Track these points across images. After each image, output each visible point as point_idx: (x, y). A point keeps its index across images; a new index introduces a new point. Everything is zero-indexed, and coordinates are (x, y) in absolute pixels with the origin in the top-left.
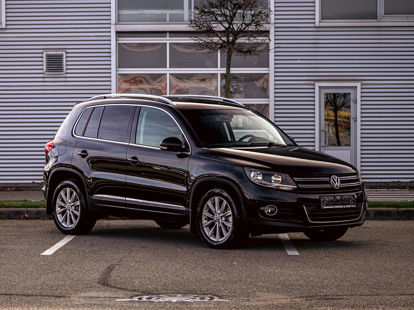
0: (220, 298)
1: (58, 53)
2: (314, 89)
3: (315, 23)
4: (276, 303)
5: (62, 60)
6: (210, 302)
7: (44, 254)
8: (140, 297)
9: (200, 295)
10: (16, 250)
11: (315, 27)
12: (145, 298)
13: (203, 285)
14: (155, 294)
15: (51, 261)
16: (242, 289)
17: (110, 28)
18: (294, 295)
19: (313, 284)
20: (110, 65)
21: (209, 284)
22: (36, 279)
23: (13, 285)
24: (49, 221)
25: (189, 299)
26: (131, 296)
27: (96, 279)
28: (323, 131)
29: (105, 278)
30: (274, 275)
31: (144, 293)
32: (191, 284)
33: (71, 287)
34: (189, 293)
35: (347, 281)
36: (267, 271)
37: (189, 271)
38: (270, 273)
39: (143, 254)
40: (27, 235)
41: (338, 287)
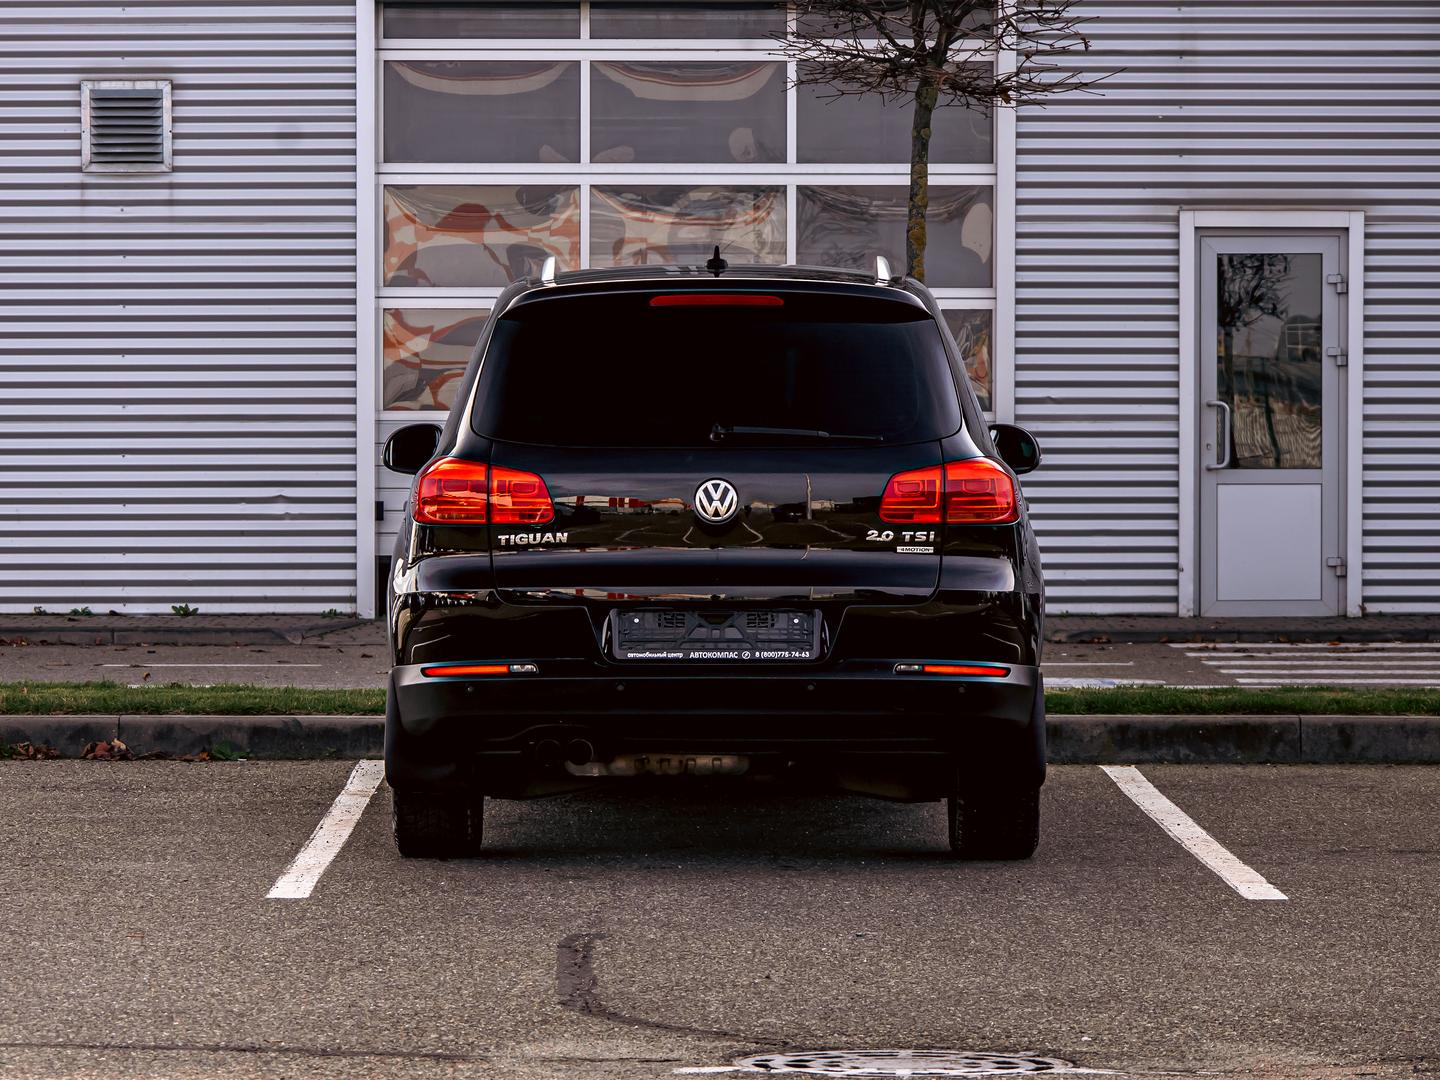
0: (1073, 1062)
1: (140, 86)
2: (1176, 236)
5: (158, 114)
7: (277, 893)
8: (758, 1058)
9: (987, 1050)
10: (159, 880)
12: (780, 1063)
13: (978, 1014)
14: (810, 1049)
15: (324, 921)
16: (1141, 1029)
18: (1356, 1052)
19: (1409, 1009)
20: (353, 135)
21: (1001, 1012)
22: (310, 989)
23: (241, 1015)
24: (216, 767)
25: (952, 1066)
26: (722, 1057)
27: (546, 991)
28: (1209, 406)
29: (579, 987)
30: (1235, 976)
31: (767, 1046)
32: (928, 1010)
33: (467, 1021)
34: (939, 1045)
36: (1199, 960)
37: (890, 959)
38: (1215, 969)
39: (668, 894)
40: (159, 822)
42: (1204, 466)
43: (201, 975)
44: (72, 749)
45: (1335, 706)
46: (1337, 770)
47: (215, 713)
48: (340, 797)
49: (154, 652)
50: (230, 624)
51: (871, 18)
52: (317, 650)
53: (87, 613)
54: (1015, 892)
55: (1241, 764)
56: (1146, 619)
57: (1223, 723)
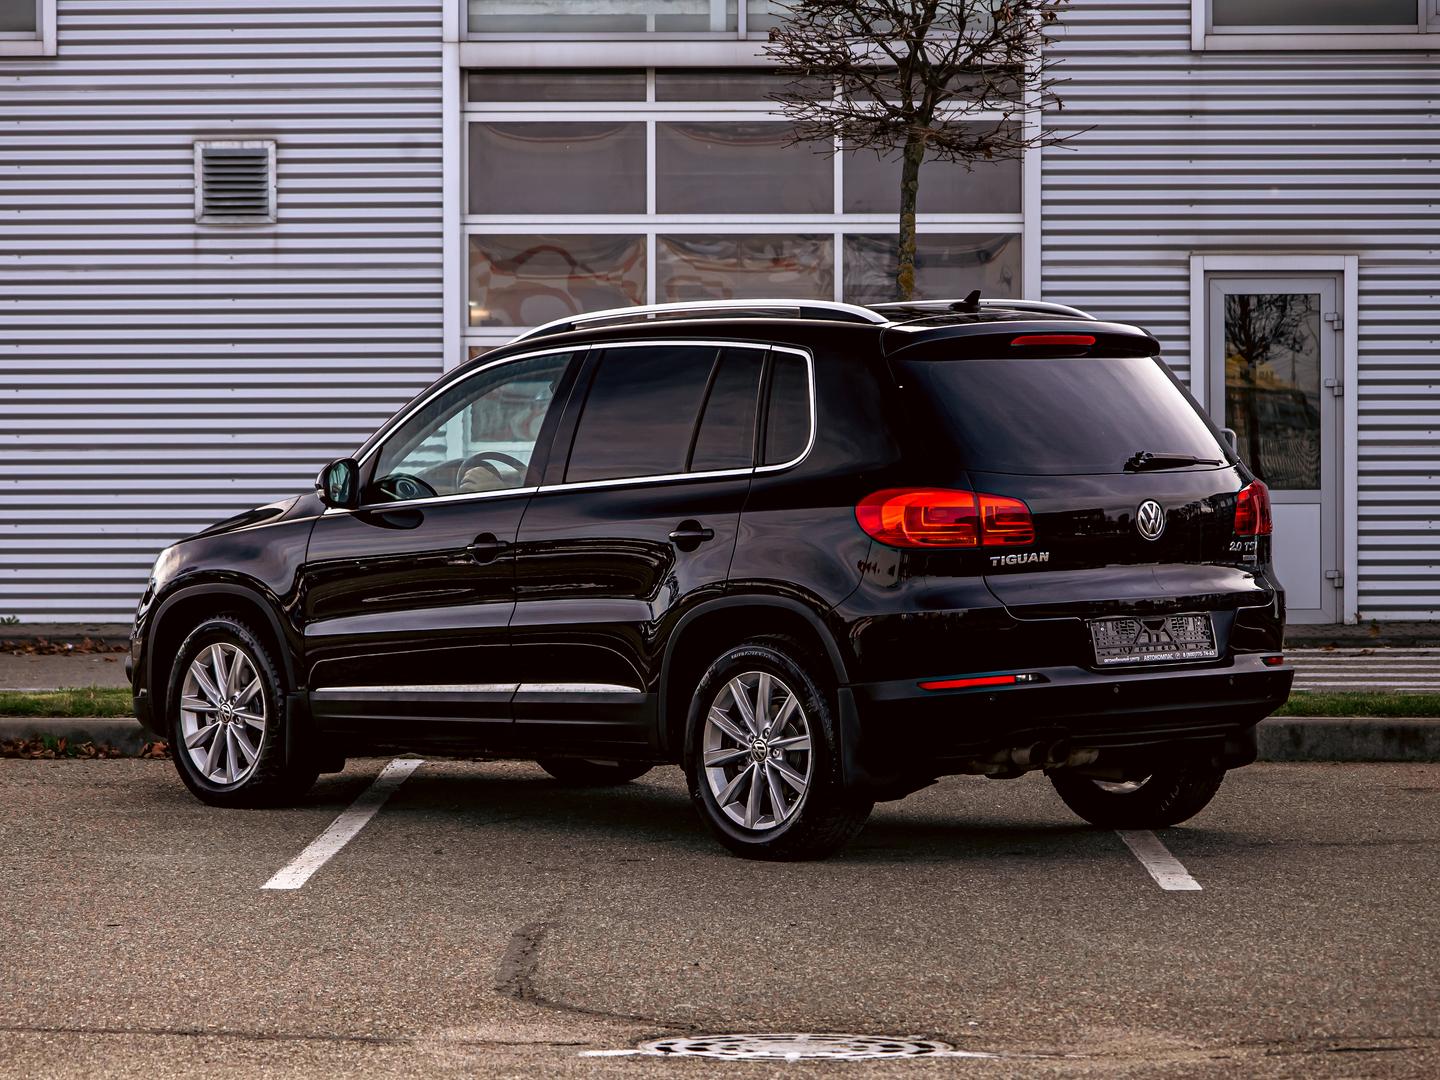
0: (955, 1046)
1: (247, 145)
2: (1187, 278)
3: (1188, 37)
4: (1164, 1063)
5: (262, 171)
6: (922, 1060)
7: (271, 884)
8: (664, 1042)
9: (879, 1034)
10: (169, 872)
11: (1191, 52)
12: (681, 1046)
13: (880, 999)
14: (715, 1033)
15: (306, 911)
16: (1027, 1014)
17: (439, 54)
18: (1220, 1036)
19: (1280, 995)
20: (440, 190)
21: (903, 997)
22: (269, 975)
23: (196, 1000)
25: (841, 1049)
26: (630, 1041)
27: (487, 977)
29: (518, 973)
30: (1130, 963)
31: (676, 1030)
32: (835, 996)
33: (404, 1006)
34: (836, 1029)
35: (1399, 986)
36: (1101, 948)
37: (815, 947)
38: (1114, 956)
39: (631, 885)
40: (190, 817)
41: (1373, 1007)
43: (173, 961)
44: (131, 750)
46: (1287, 767)
51: (863, 81)
54: (953, 882)
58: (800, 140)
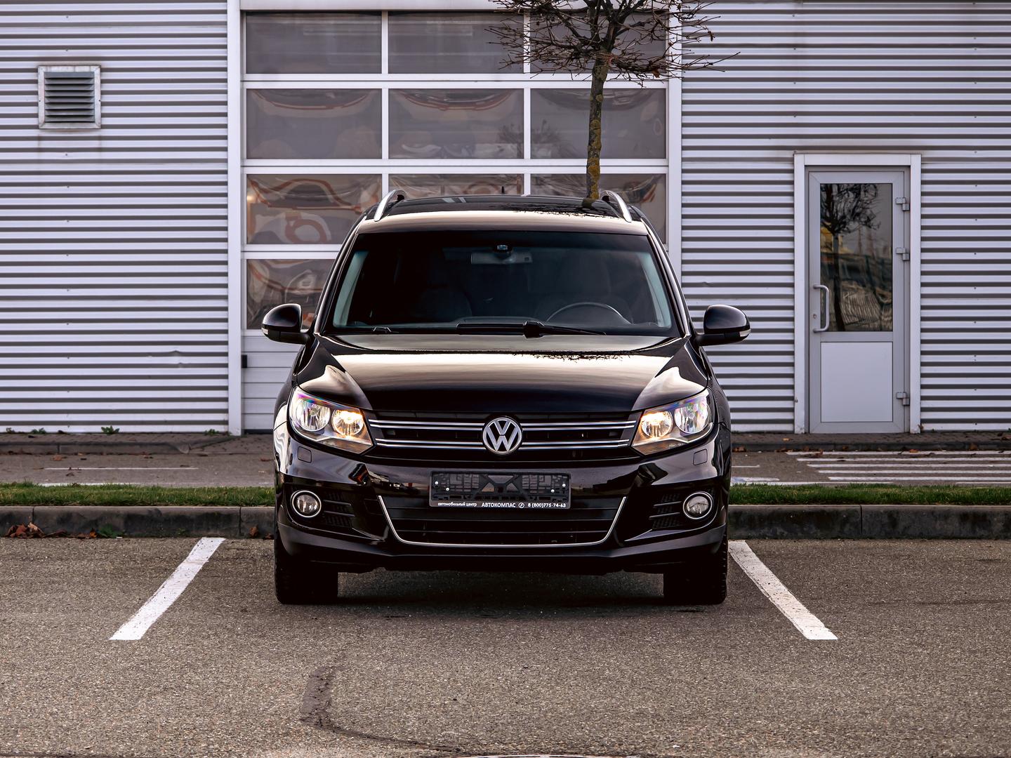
1: (78, 69)
2: (792, 171)
5: (91, 89)
7: (117, 636)
10: (37, 627)
13: (601, 727)
15: (146, 657)
16: (717, 739)
19: (912, 723)
20: (225, 103)
21: (619, 725)
22: (124, 709)
23: (68, 729)
24: (99, 542)
27: (293, 710)
28: (815, 288)
29: (317, 707)
30: (791, 698)
31: (445, 752)
32: (566, 725)
33: (231, 734)
34: (569, 751)
35: (1002, 716)
36: (767, 686)
37: (545, 686)
38: (777, 692)
39: (397, 636)
40: (50, 583)
41: (985, 733)
42: (811, 329)
43: (47, 698)
44: (0, 531)
45: (886, 498)
46: (887, 543)
47: (101, 505)
48: (182, 564)
49: (85, 459)
50: (140, 439)
51: (561, 18)
52: (198, 458)
53: (43, 432)
54: (645, 634)
55: (820, 539)
56: (773, 435)
57: (807, 510)
58: (513, 63)
